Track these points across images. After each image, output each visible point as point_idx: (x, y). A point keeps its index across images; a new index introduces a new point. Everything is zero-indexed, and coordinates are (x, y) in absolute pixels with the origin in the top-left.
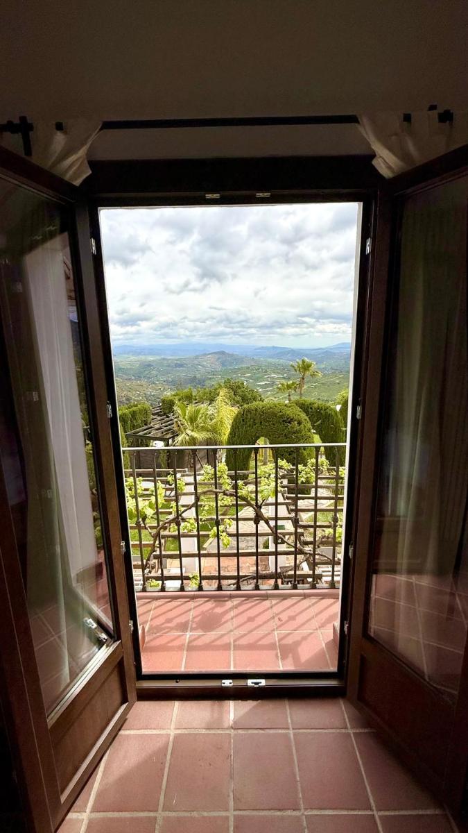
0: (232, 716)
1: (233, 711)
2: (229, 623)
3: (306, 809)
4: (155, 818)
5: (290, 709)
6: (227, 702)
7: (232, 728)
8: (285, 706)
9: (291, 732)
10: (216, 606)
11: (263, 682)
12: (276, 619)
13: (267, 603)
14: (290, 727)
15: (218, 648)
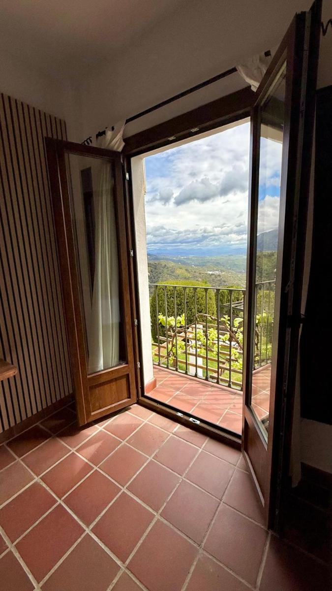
0: (175, 430)
1: (178, 427)
2: (203, 396)
3: (184, 477)
4: (122, 442)
5: (208, 441)
6: (177, 424)
7: (172, 433)
8: (206, 439)
9: (200, 450)
10: (201, 387)
11: (198, 422)
12: (232, 405)
13: (233, 397)
14: (202, 448)
15: (189, 403)
